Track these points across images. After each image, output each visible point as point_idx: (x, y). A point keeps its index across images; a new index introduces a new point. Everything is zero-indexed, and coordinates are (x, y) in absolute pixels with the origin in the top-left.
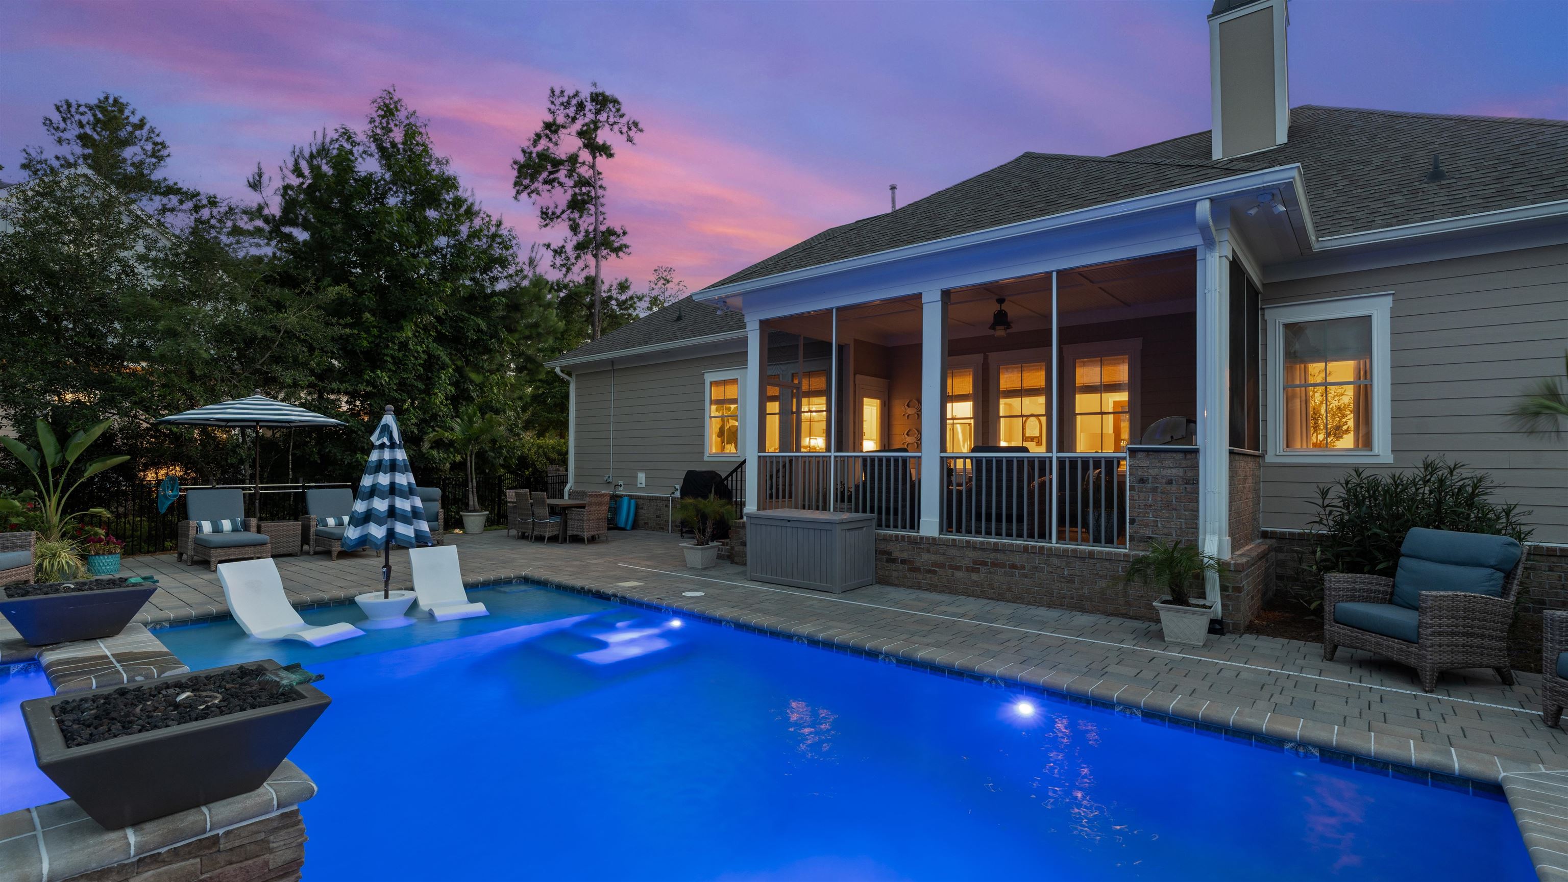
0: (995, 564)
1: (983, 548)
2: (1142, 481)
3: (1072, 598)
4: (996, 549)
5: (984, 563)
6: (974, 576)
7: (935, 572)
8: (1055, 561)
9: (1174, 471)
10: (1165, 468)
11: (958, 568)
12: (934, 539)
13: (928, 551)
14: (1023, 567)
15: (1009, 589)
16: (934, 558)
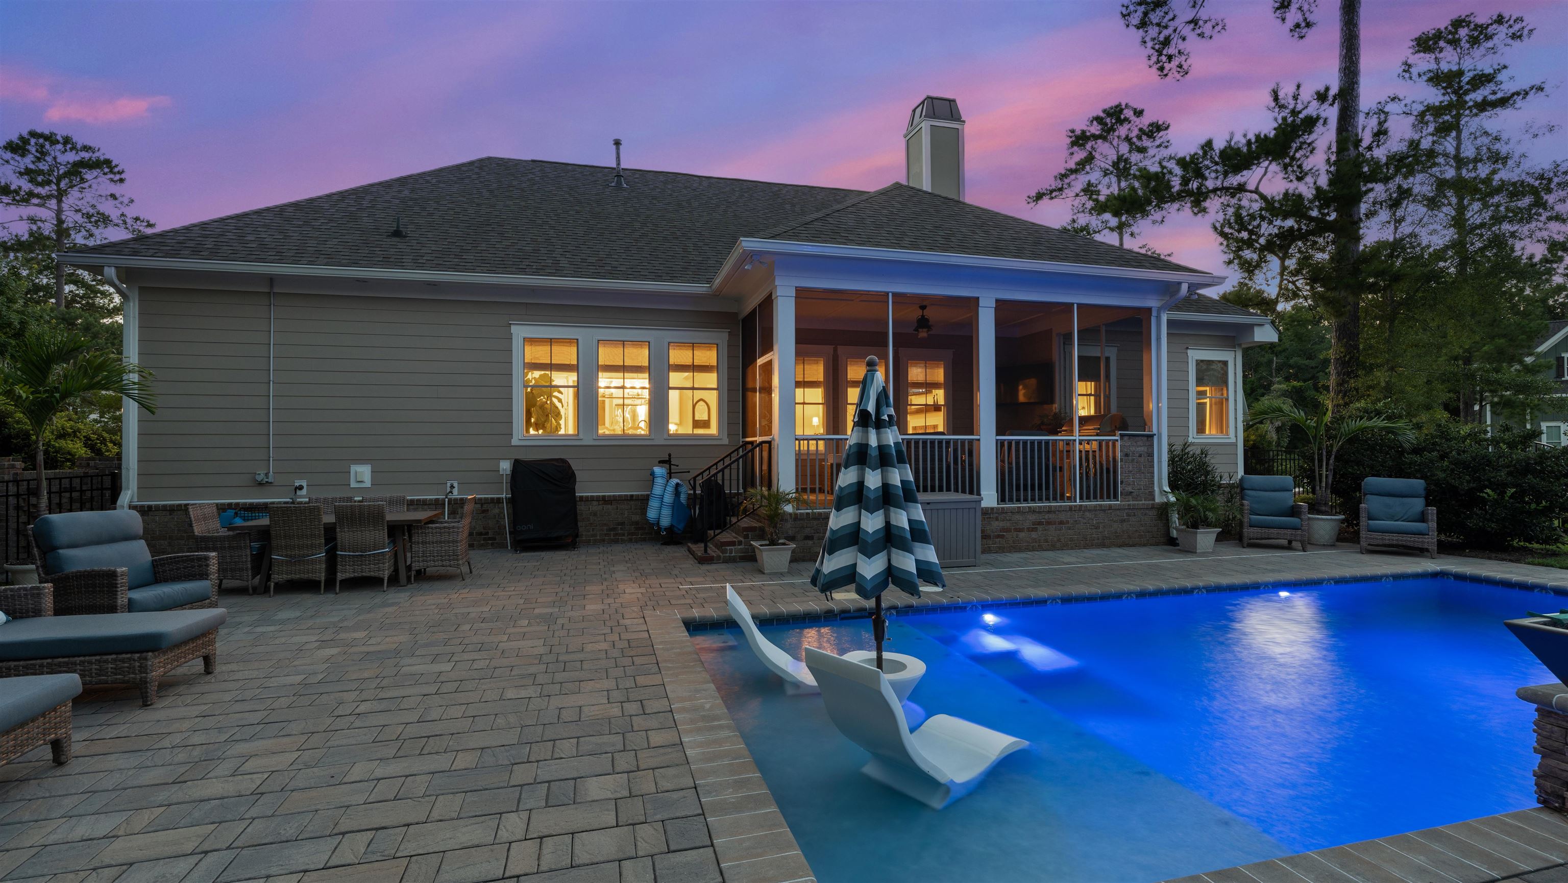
0: (1049, 523)
1: (1039, 511)
2: (1127, 455)
3: (1098, 539)
4: (1050, 511)
5: (1040, 523)
6: (1034, 535)
7: (1002, 537)
8: (1087, 514)
9: (1142, 448)
10: (1138, 446)
11: (1021, 530)
12: (992, 509)
13: (997, 519)
14: (1068, 522)
15: (1059, 540)
16: (1001, 524)
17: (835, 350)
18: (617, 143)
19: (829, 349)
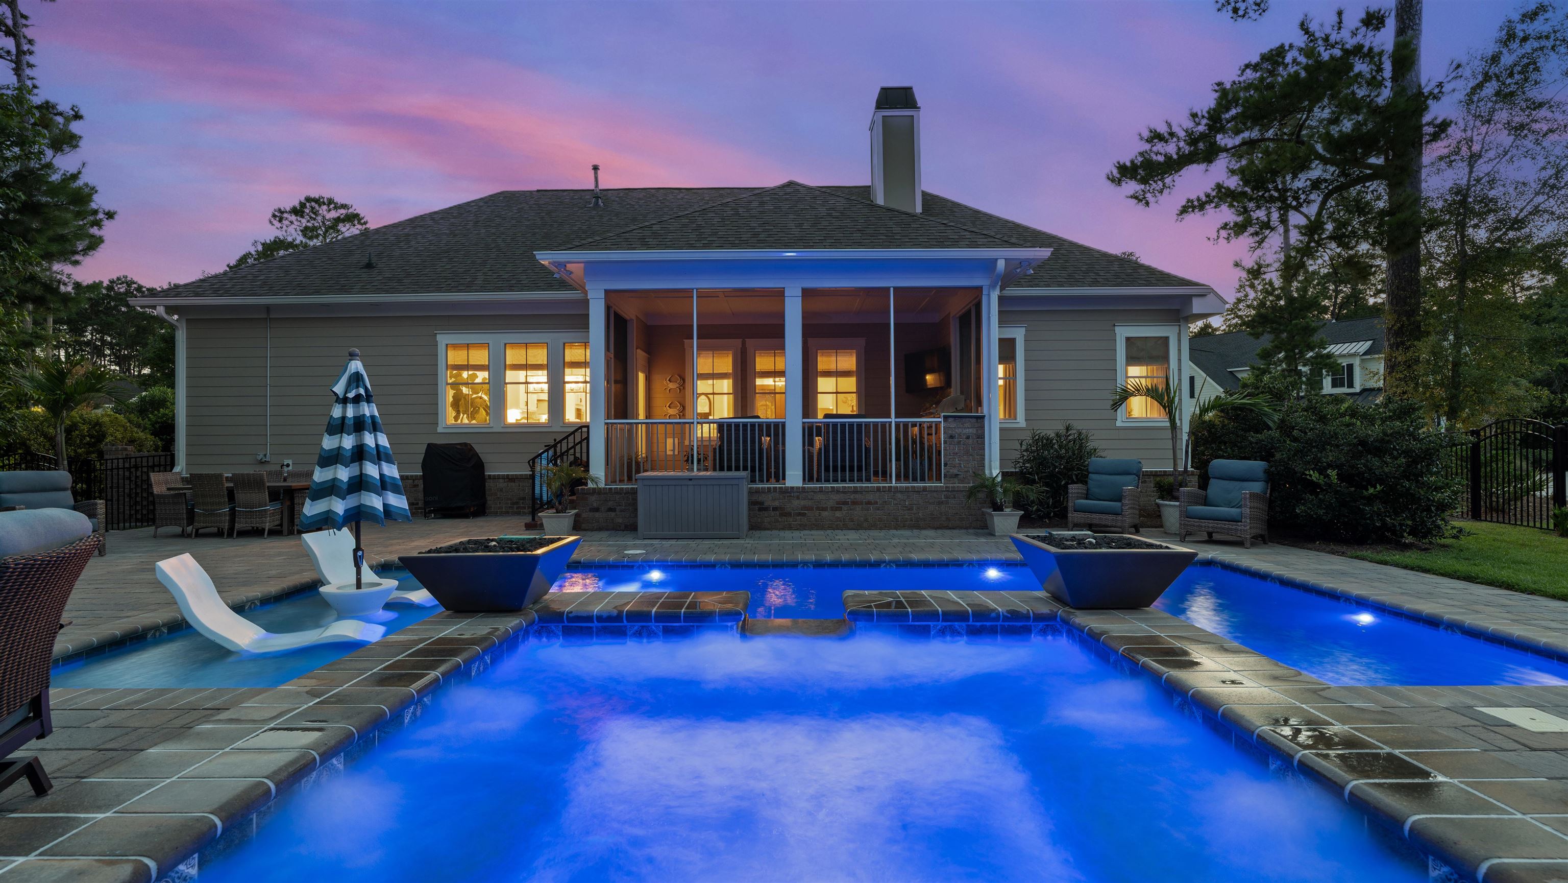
0: (854, 503)
1: (845, 491)
2: (952, 437)
3: (912, 520)
4: (855, 491)
5: (845, 503)
6: (838, 514)
7: (804, 515)
8: (899, 495)
9: (971, 430)
10: (965, 428)
11: (825, 509)
12: (798, 488)
13: (798, 498)
14: (876, 503)
15: (866, 520)
16: (803, 503)
17: (744, 344)
18: (596, 168)
19: (738, 342)
